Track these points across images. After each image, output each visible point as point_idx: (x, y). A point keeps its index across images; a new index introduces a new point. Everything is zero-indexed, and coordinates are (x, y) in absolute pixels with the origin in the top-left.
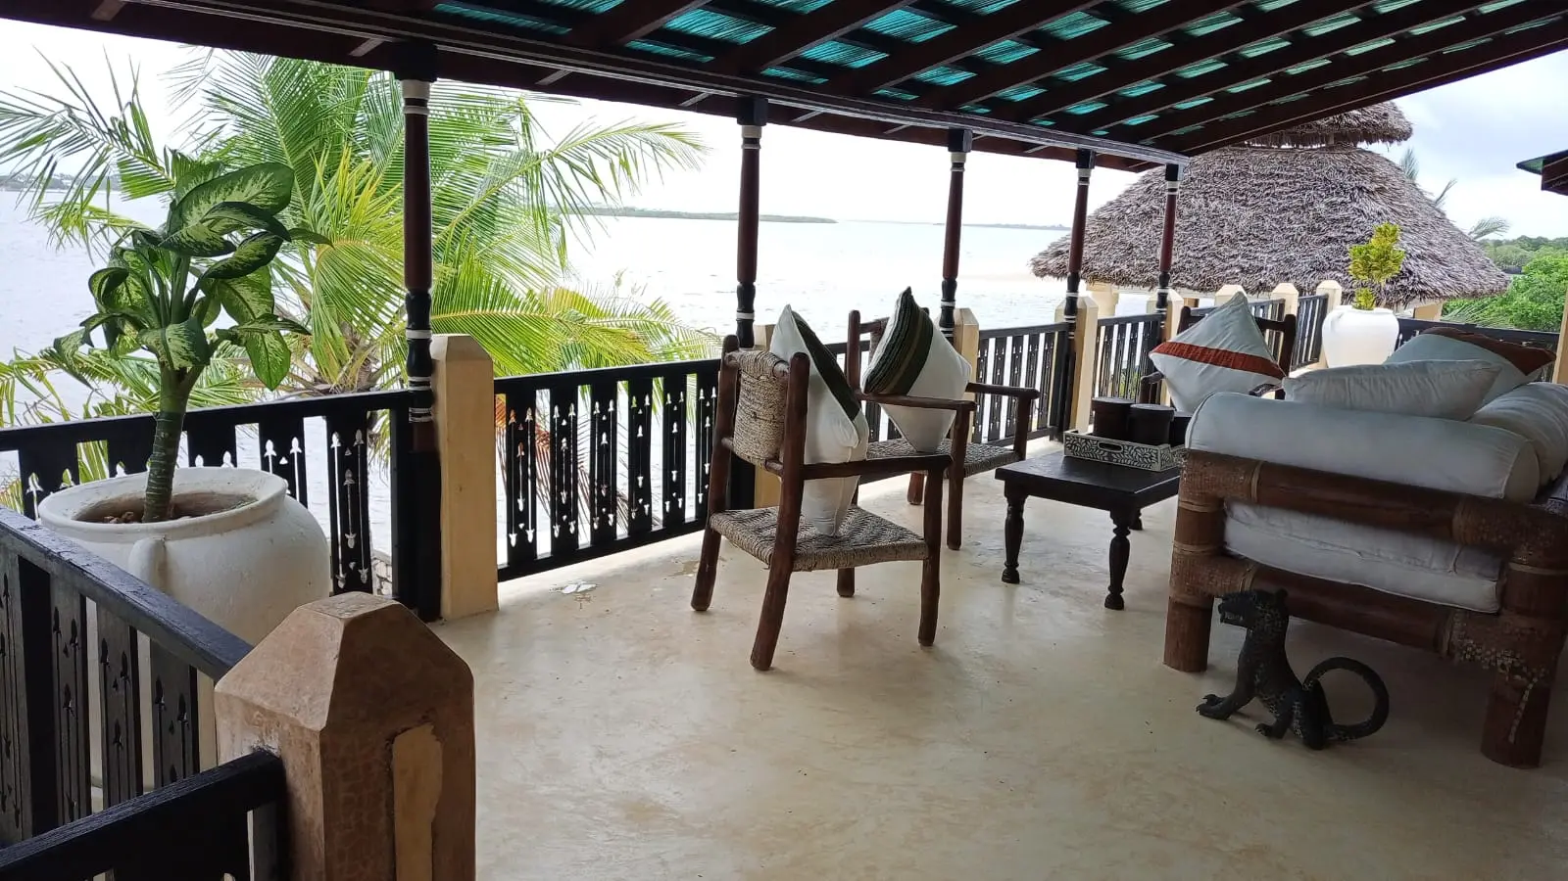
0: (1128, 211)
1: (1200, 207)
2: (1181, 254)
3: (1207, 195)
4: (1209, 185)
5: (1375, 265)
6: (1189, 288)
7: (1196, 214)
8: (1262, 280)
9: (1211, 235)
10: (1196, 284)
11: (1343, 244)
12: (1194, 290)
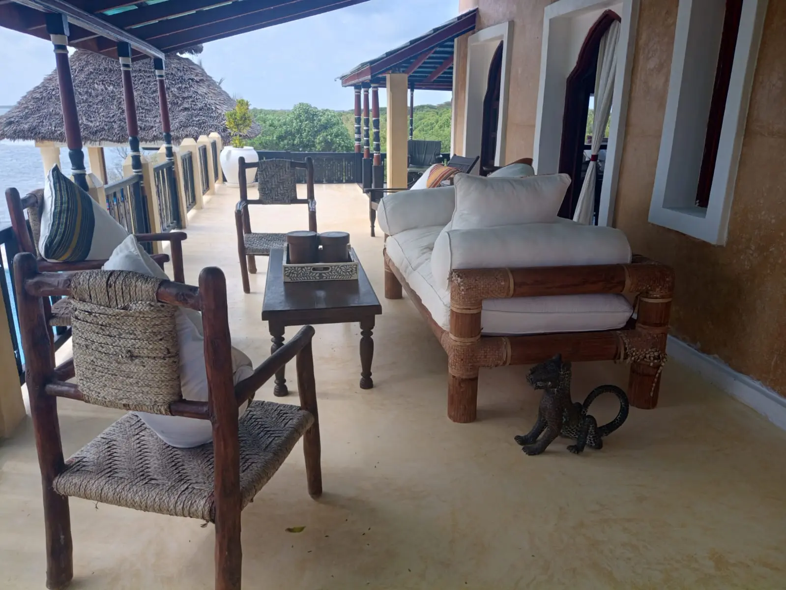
0: (54, 93)
1: (102, 90)
2: (99, 120)
3: (104, 83)
4: (103, 76)
5: (240, 122)
6: (110, 141)
7: (101, 95)
8: (155, 133)
9: (115, 107)
10: (115, 139)
11: (193, 111)
12: (114, 142)
